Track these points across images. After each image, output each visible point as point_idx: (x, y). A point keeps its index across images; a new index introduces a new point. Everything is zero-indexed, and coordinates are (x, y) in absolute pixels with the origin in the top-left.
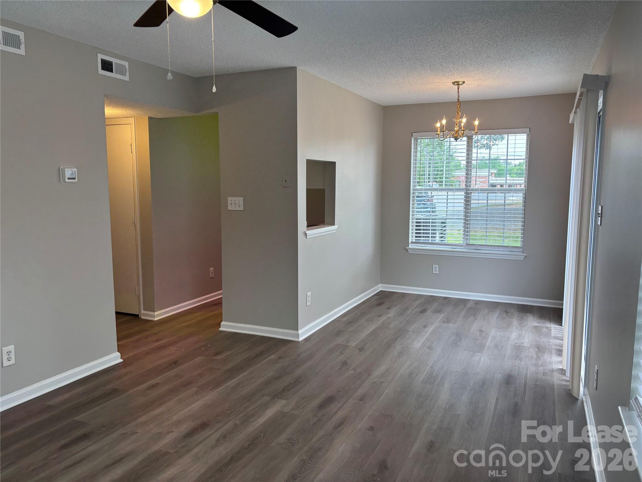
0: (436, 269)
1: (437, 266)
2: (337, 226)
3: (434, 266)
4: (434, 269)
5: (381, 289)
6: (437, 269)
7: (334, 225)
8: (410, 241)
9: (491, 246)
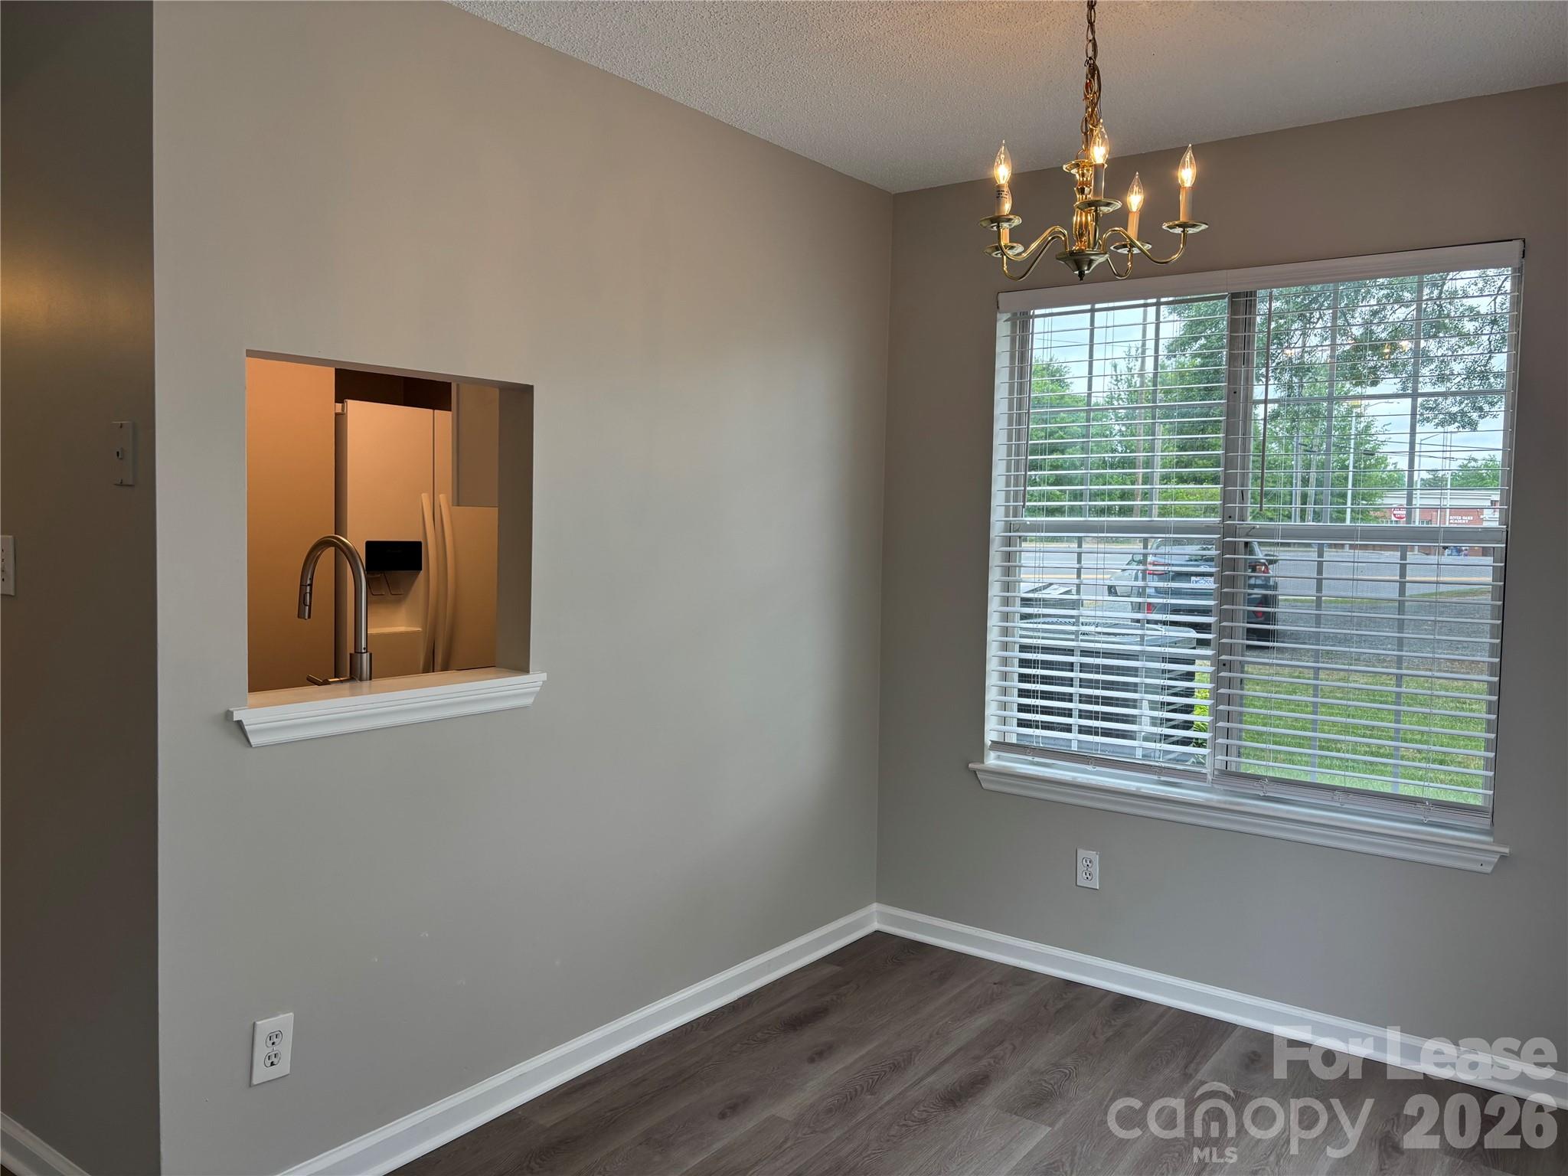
0: (1089, 867)
1: (1094, 855)
2: (544, 676)
3: (1082, 853)
4: (1081, 868)
5: (875, 926)
6: (1096, 870)
7: (524, 669)
8: (991, 736)
9: (1332, 789)
